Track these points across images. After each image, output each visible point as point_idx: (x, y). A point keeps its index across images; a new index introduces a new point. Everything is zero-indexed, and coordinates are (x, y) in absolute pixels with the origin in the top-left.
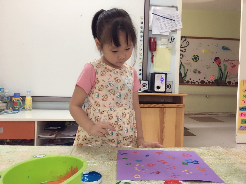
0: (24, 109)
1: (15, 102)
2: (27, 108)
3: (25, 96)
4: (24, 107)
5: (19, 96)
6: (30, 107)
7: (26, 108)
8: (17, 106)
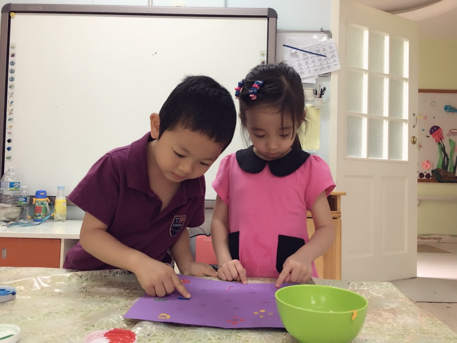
1: (37, 206)
2: (57, 216)
4: (52, 215)
5: (45, 196)
8: (40, 213)
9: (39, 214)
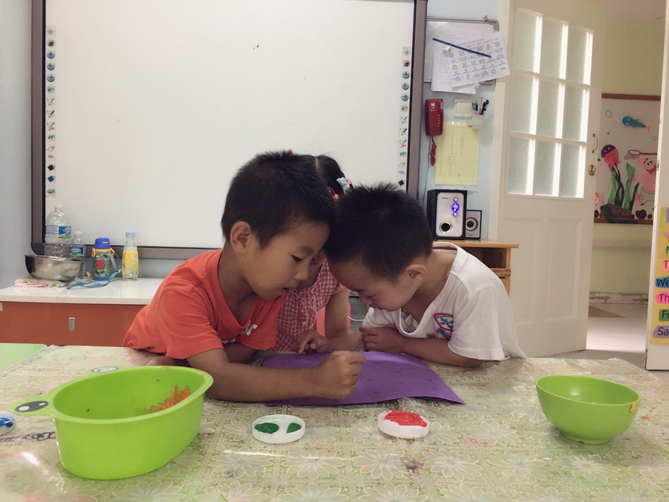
1: (99, 259)
2: (127, 274)
3: (123, 246)
4: (119, 271)
5: (108, 246)
6: (133, 273)
7: (123, 274)
8: (103, 269)
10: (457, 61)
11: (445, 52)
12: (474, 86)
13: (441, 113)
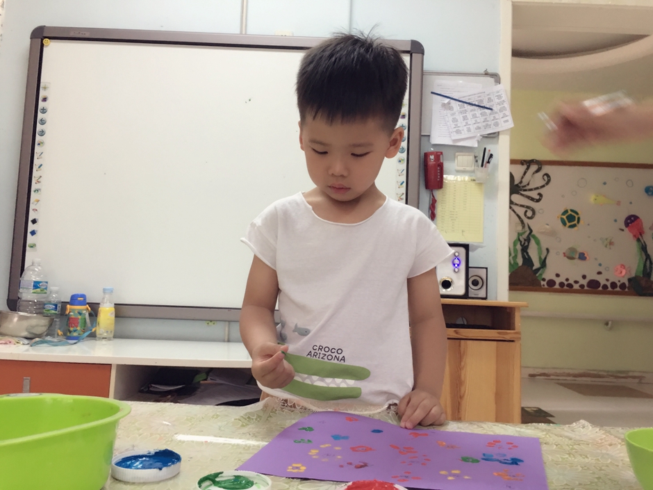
0: (93, 336)
1: (73, 317)
2: (101, 333)
3: (99, 304)
4: (93, 330)
5: (84, 303)
6: (107, 332)
7: (98, 333)
8: (77, 327)
9: (75, 328)
10: (457, 113)
11: (444, 105)
12: (476, 139)
13: (441, 166)
